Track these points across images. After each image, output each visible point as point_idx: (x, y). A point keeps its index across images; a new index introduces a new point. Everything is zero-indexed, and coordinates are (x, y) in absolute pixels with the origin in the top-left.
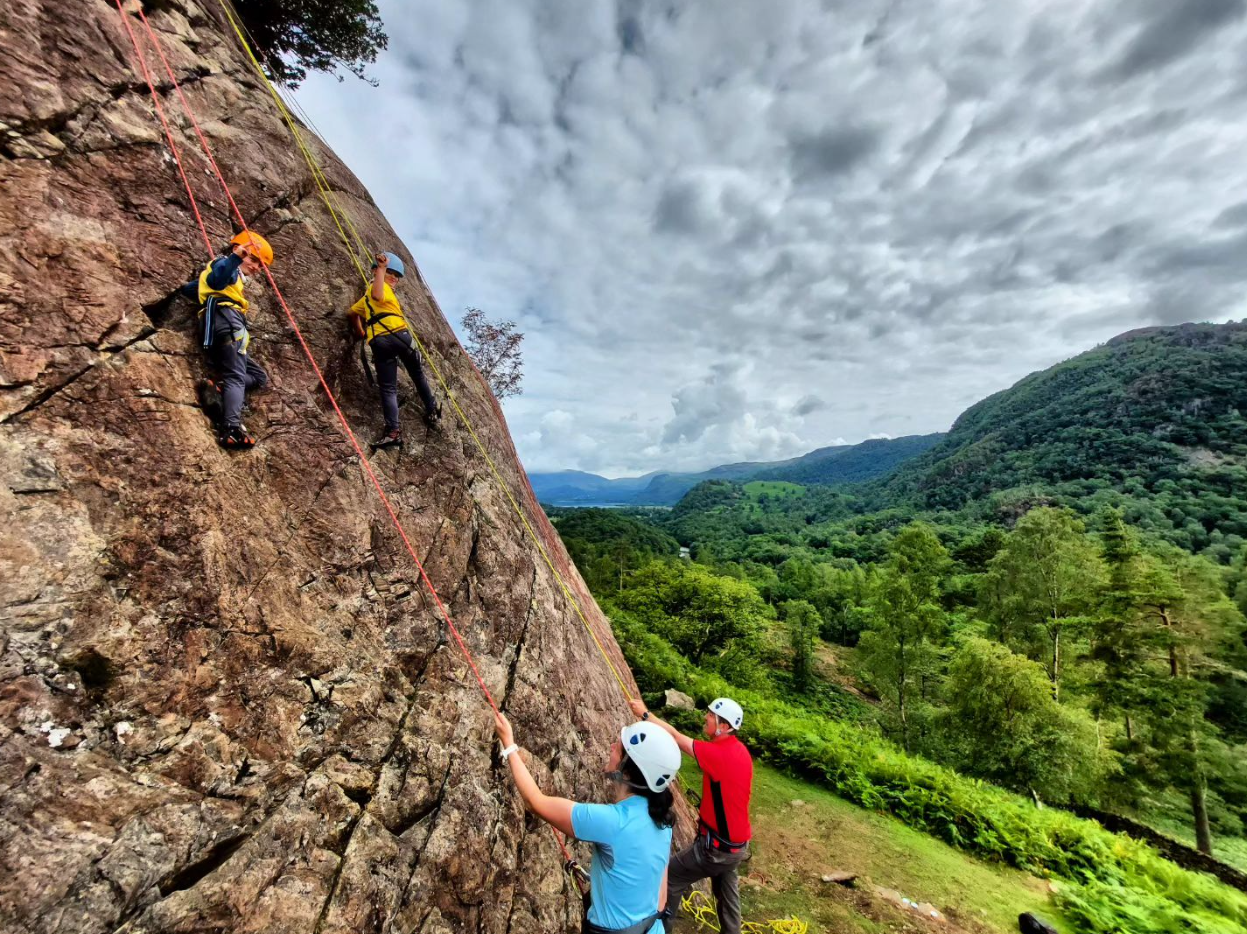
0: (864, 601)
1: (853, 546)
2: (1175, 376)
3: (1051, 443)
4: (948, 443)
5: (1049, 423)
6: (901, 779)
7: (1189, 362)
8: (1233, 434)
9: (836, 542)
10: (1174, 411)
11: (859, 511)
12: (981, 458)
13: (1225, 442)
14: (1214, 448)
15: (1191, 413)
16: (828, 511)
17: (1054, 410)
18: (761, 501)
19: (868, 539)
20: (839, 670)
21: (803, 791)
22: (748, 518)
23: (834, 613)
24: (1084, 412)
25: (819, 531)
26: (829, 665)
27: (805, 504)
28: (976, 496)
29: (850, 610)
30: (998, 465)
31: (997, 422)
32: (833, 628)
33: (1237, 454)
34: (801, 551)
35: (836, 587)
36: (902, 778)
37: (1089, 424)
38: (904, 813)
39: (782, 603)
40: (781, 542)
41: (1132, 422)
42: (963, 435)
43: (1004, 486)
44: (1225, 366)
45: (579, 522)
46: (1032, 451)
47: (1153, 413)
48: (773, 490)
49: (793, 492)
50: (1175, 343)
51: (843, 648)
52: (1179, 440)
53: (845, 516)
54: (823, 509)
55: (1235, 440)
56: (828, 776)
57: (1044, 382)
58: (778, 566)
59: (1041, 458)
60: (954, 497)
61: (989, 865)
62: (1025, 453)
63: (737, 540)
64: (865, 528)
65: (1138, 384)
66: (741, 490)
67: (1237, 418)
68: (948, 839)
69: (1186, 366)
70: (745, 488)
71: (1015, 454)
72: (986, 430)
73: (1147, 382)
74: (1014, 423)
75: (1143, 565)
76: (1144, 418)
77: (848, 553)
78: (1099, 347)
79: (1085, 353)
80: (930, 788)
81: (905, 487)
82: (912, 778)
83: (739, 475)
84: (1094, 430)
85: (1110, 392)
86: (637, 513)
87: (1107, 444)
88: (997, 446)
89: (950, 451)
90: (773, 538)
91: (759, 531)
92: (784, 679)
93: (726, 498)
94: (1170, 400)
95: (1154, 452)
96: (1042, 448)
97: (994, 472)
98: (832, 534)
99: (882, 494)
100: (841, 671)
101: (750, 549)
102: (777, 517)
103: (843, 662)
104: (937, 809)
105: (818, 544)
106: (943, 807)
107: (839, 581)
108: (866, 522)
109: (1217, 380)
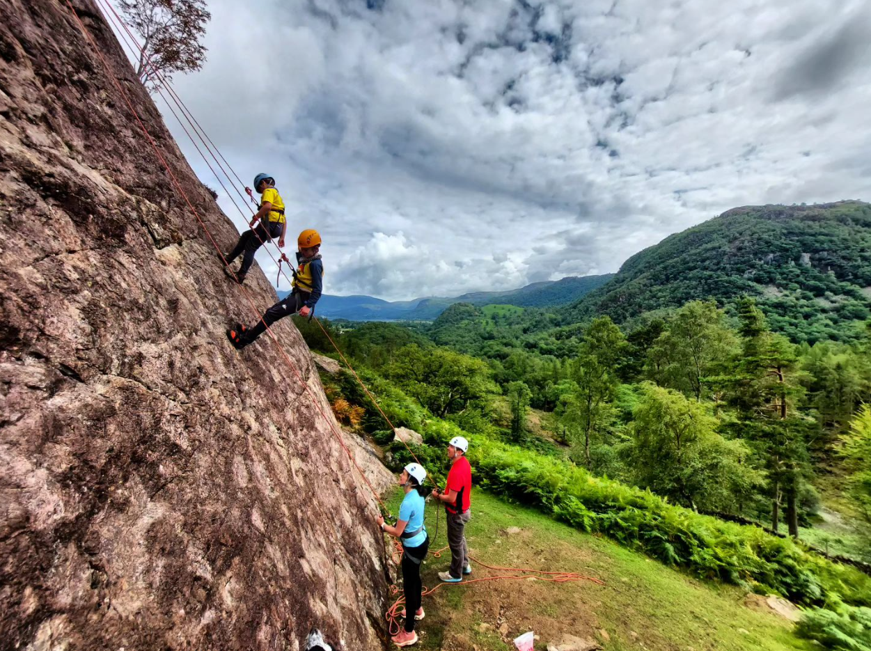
0: (559, 381)
1: (553, 347)
2: (759, 239)
3: (681, 281)
4: (618, 279)
5: (681, 268)
6: (613, 501)
7: (769, 230)
8: (790, 277)
9: (542, 344)
10: (757, 262)
11: (557, 324)
12: (637, 290)
13: (785, 282)
14: (779, 286)
15: (767, 263)
16: (538, 326)
17: (685, 259)
18: (493, 318)
19: (563, 343)
20: (542, 427)
21: (519, 516)
22: (485, 329)
23: (539, 390)
24: (703, 261)
25: (531, 338)
26: (535, 424)
27: (522, 320)
28: (632, 315)
29: (550, 388)
30: (648, 294)
31: (649, 266)
32: (539, 399)
33: (791, 289)
34: (519, 351)
35: (541, 373)
36: (615, 499)
37: (706, 268)
38: (620, 534)
39: (505, 384)
40: (506, 345)
41: (732, 268)
42: (626, 275)
43: (650, 308)
44: (789, 233)
45: (368, 331)
46: (670, 286)
47: (744, 262)
48: (501, 311)
49: (515, 312)
50: (761, 217)
51: (545, 413)
52: (758, 280)
53: (549, 328)
54: (534, 323)
55: (790, 280)
56: (544, 500)
57: (680, 240)
58: (504, 361)
59: (674, 291)
60: (619, 315)
61: (706, 583)
62: (665, 287)
63: (477, 344)
64: (561, 336)
65: (737, 243)
66: (480, 310)
67: (793, 267)
68: (664, 558)
69: (765, 232)
70: (483, 309)
71: (659, 288)
72: (641, 272)
73: (743, 242)
74: (659, 268)
75: (768, 339)
76: (739, 266)
77: (550, 352)
78: (715, 218)
79: (706, 222)
80: (642, 507)
81: (588, 309)
82: (624, 498)
83: (479, 300)
84: (708, 273)
85: (720, 248)
86: (409, 326)
87: (716, 282)
88: (648, 282)
89: (618, 285)
90: (501, 342)
91: (491, 337)
92: (505, 434)
93: (471, 316)
94: (755, 254)
95: (742, 288)
96: (676, 284)
97: (645, 299)
98: (540, 340)
99: (573, 313)
100: (543, 428)
101: (486, 350)
102: (504, 328)
103: (545, 422)
104: (652, 528)
105: (531, 346)
106: (657, 526)
107: (543, 369)
108: (561, 331)
109: (783, 242)
